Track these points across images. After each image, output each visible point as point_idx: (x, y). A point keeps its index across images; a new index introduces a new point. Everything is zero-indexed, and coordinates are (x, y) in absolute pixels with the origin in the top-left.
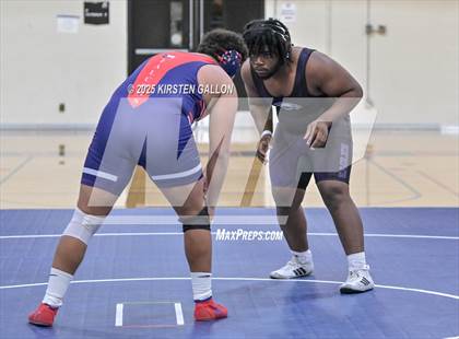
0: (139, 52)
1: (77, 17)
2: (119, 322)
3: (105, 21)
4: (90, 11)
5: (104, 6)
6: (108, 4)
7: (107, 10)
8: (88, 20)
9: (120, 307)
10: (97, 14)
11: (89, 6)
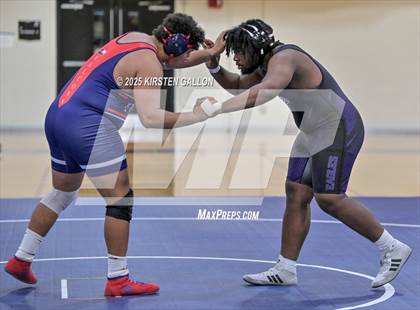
0: (67, 64)
1: (13, 34)
2: (65, 295)
4: (24, 29)
5: (36, 25)
6: (39, 23)
7: (38, 28)
8: (22, 37)
9: (64, 283)
10: (29, 31)
11: (23, 25)
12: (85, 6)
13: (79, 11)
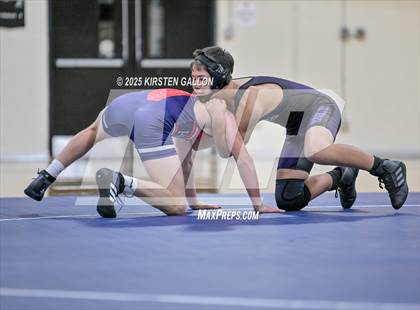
0: (61, 62)
3: (20, 23)
5: (18, 5)
6: (23, 3)
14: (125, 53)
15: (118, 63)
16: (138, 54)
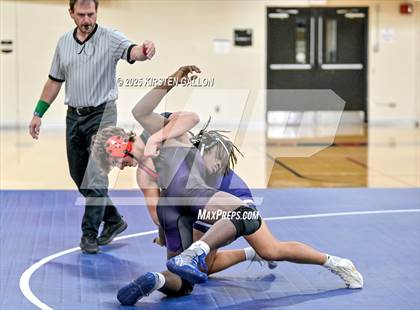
3: (249, 43)
4: (239, 36)
5: (249, 33)
6: (251, 31)
7: (250, 36)
8: (238, 43)
10: (243, 38)
11: (238, 33)
12: (291, 15)
13: (285, 20)
14: (312, 60)
15: (308, 67)
16: (320, 61)
